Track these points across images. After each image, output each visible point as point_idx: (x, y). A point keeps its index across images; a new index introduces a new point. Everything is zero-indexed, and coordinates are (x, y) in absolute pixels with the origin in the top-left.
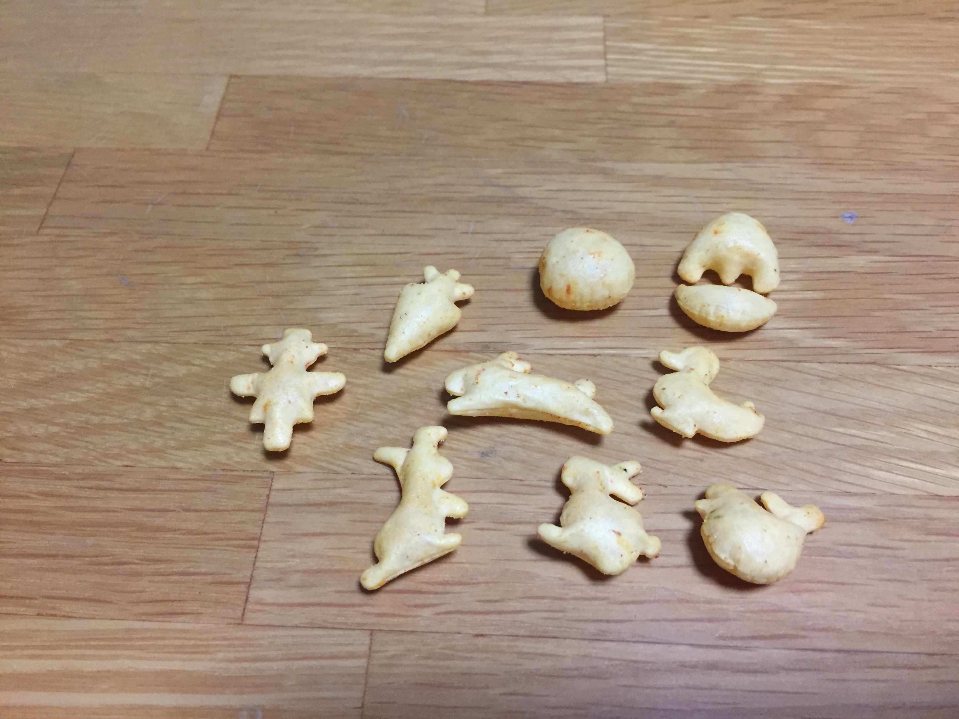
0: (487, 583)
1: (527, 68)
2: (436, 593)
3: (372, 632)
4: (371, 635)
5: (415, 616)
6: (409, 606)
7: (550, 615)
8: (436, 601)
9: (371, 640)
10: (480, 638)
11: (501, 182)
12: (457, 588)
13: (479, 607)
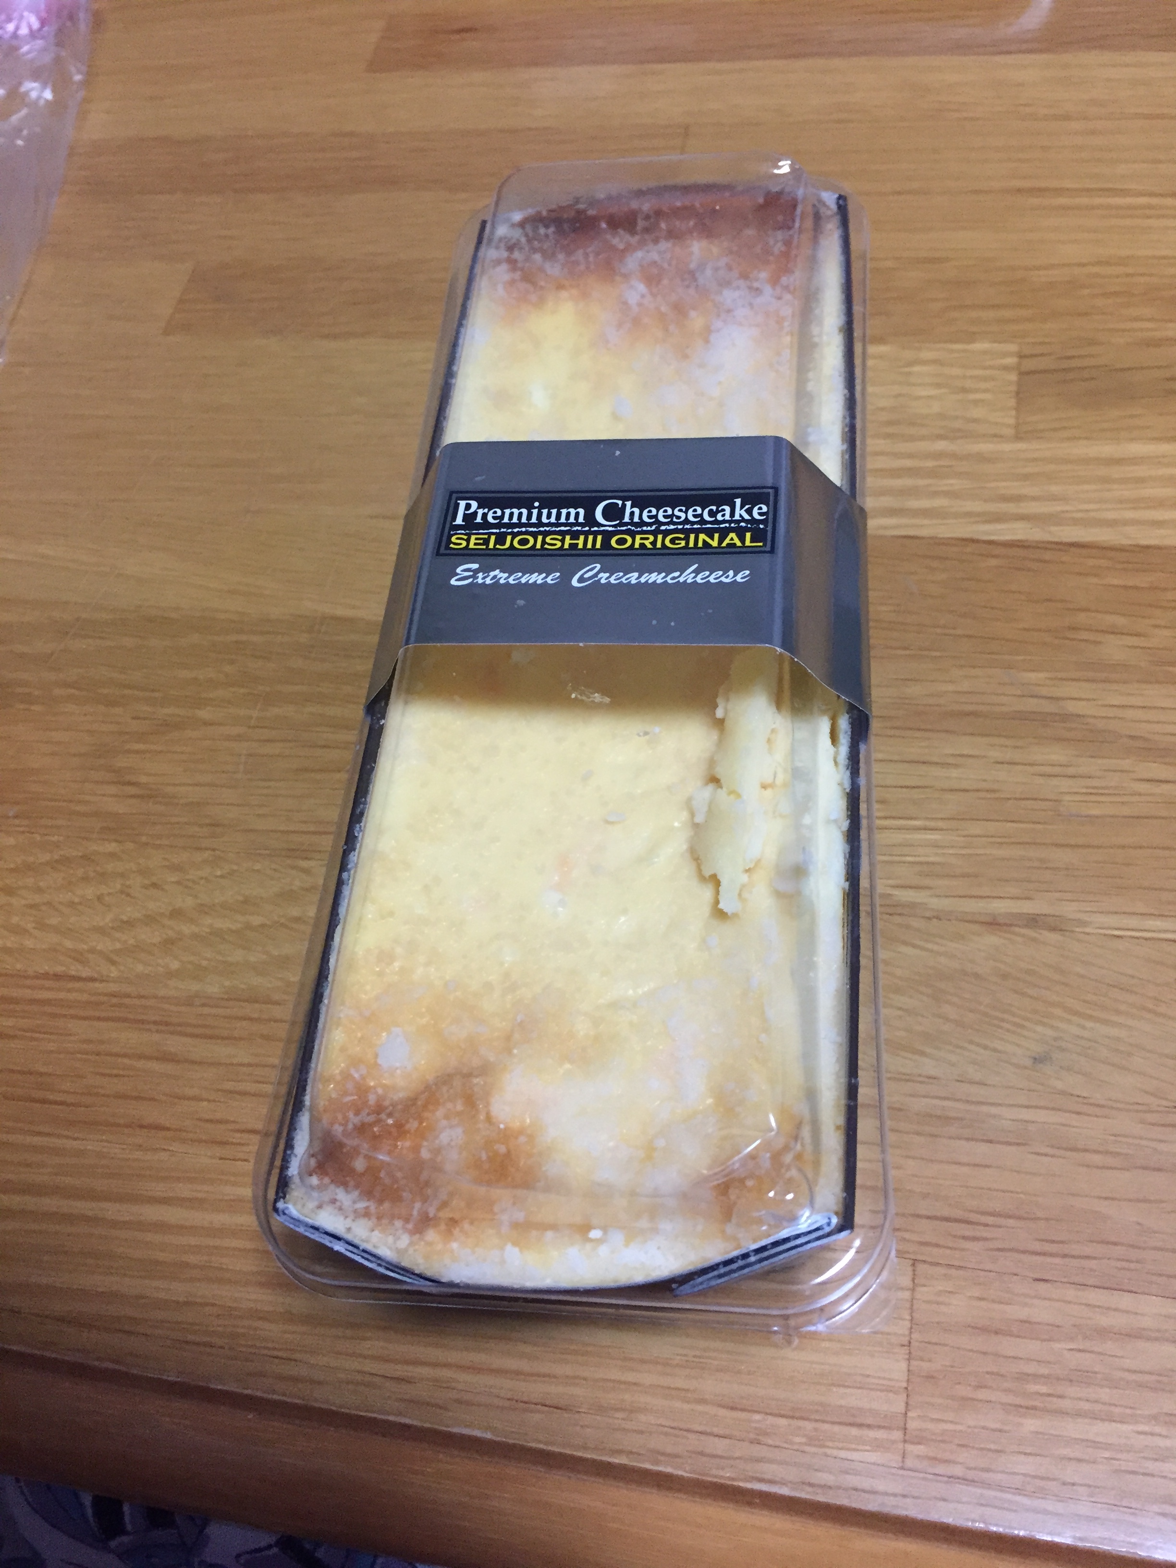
0: (1047, 1219)
1: (1076, 522)
2: (986, 1225)
3: (915, 1262)
4: (913, 1265)
5: (963, 1250)
6: (955, 1236)
7: (1125, 1264)
8: (985, 1235)
9: (914, 1270)
10: (1042, 1283)
11: (1044, 691)
12: (1011, 1222)
13: (1037, 1246)
